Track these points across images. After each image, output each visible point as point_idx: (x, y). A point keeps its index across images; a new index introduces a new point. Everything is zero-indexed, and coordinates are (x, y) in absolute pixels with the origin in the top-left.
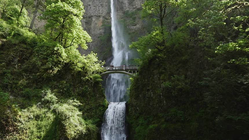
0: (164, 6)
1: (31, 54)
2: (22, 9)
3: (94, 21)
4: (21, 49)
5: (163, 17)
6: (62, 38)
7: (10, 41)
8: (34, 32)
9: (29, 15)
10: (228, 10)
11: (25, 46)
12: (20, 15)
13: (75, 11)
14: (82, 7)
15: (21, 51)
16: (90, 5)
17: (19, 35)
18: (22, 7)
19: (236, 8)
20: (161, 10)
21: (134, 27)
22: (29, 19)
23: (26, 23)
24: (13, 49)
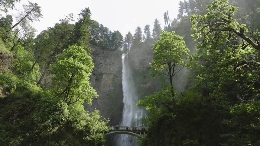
0: (173, 65)
1: (33, 109)
2: (34, 65)
3: (104, 78)
4: (23, 103)
5: (172, 75)
6: (68, 93)
7: (14, 94)
8: (41, 87)
9: (40, 71)
10: (238, 68)
11: (28, 100)
12: (31, 70)
13: (85, 67)
15: (23, 105)
16: (101, 63)
17: (25, 88)
18: (35, 62)
19: (245, 66)
20: (170, 69)
21: (144, 85)
22: (40, 75)
23: (37, 78)
24: (16, 103)
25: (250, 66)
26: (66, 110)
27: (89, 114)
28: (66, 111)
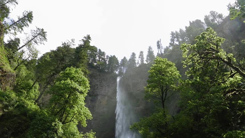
0: (165, 90)
1: (28, 127)
2: (34, 84)
3: (99, 99)
4: (20, 121)
5: (165, 100)
6: (64, 112)
7: (12, 112)
8: (39, 105)
9: (39, 90)
11: (24, 118)
12: (31, 88)
13: (81, 88)
14: (88, 85)
15: (19, 123)
16: (97, 85)
17: (23, 106)
18: (36, 82)
20: (163, 93)
21: (137, 108)
22: (38, 93)
23: (35, 96)
24: (12, 120)
25: (239, 93)
26: (60, 129)
27: (83, 135)
28: (61, 131)
